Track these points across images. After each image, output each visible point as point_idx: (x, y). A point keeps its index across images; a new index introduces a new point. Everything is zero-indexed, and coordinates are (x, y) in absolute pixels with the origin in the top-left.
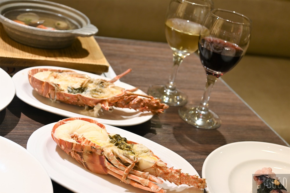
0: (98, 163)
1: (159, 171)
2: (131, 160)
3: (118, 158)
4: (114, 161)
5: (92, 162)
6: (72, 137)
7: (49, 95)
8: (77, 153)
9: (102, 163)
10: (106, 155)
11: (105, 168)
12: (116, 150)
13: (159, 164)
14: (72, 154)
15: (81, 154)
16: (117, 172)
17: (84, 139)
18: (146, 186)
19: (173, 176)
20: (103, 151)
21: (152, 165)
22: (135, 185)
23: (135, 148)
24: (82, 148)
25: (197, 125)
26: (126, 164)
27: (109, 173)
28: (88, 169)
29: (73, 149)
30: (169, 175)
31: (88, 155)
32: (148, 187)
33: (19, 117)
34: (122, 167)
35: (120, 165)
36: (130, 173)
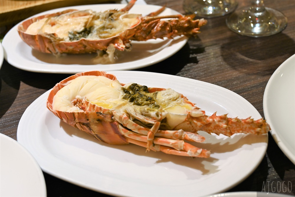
0: (111, 132)
2: (153, 118)
3: (135, 120)
5: (105, 132)
6: (75, 104)
8: (83, 124)
9: (117, 131)
10: (117, 120)
11: (123, 137)
13: (195, 113)
15: (88, 125)
16: (138, 139)
18: (181, 150)
19: (218, 127)
20: (112, 115)
21: (184, 119)
22: (167, 151)
24: (86, 116)
25: (255, 34)
27: (130, 141)
28: (103, 142)
29: (77, 120)
30: (212, 126)
31: (96, 124)
32: (184, 151)
33: (17, 87)
34: (144, 132)
35: (139, 129)
36: (156, 137)
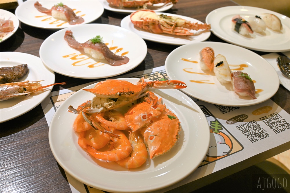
0: (158, 28)
1: (187, 26)
2: (173, 22)
3: (167, 23)
4: (165, 25)
5: (154, 28)
6: (141, 19)
7: (119, 4)
8: (146, 26)
9: (160, 28)
10: (161, 23)
11: (162, 30)
12: (164, 20)
13: (187, 22)
14: (144, 27)
15: (148, 26)
16: (168, 30)
17: (147, 18)
18: (183, 33)
19: (195, 26)
20: (159, 22)
21: (183, 23)
22: (178, 34)
23: (172, 18)
24: (148, 23)
26: (171, 25)
27: (164, 32)
28: (153, 32)
29: (144, 24)
30: (193, 26)
31: (152, 25)
32: (184, 33)
33: (108, 18)
34: (170, 27)
35: (168, 26)
36: (174, 29)
